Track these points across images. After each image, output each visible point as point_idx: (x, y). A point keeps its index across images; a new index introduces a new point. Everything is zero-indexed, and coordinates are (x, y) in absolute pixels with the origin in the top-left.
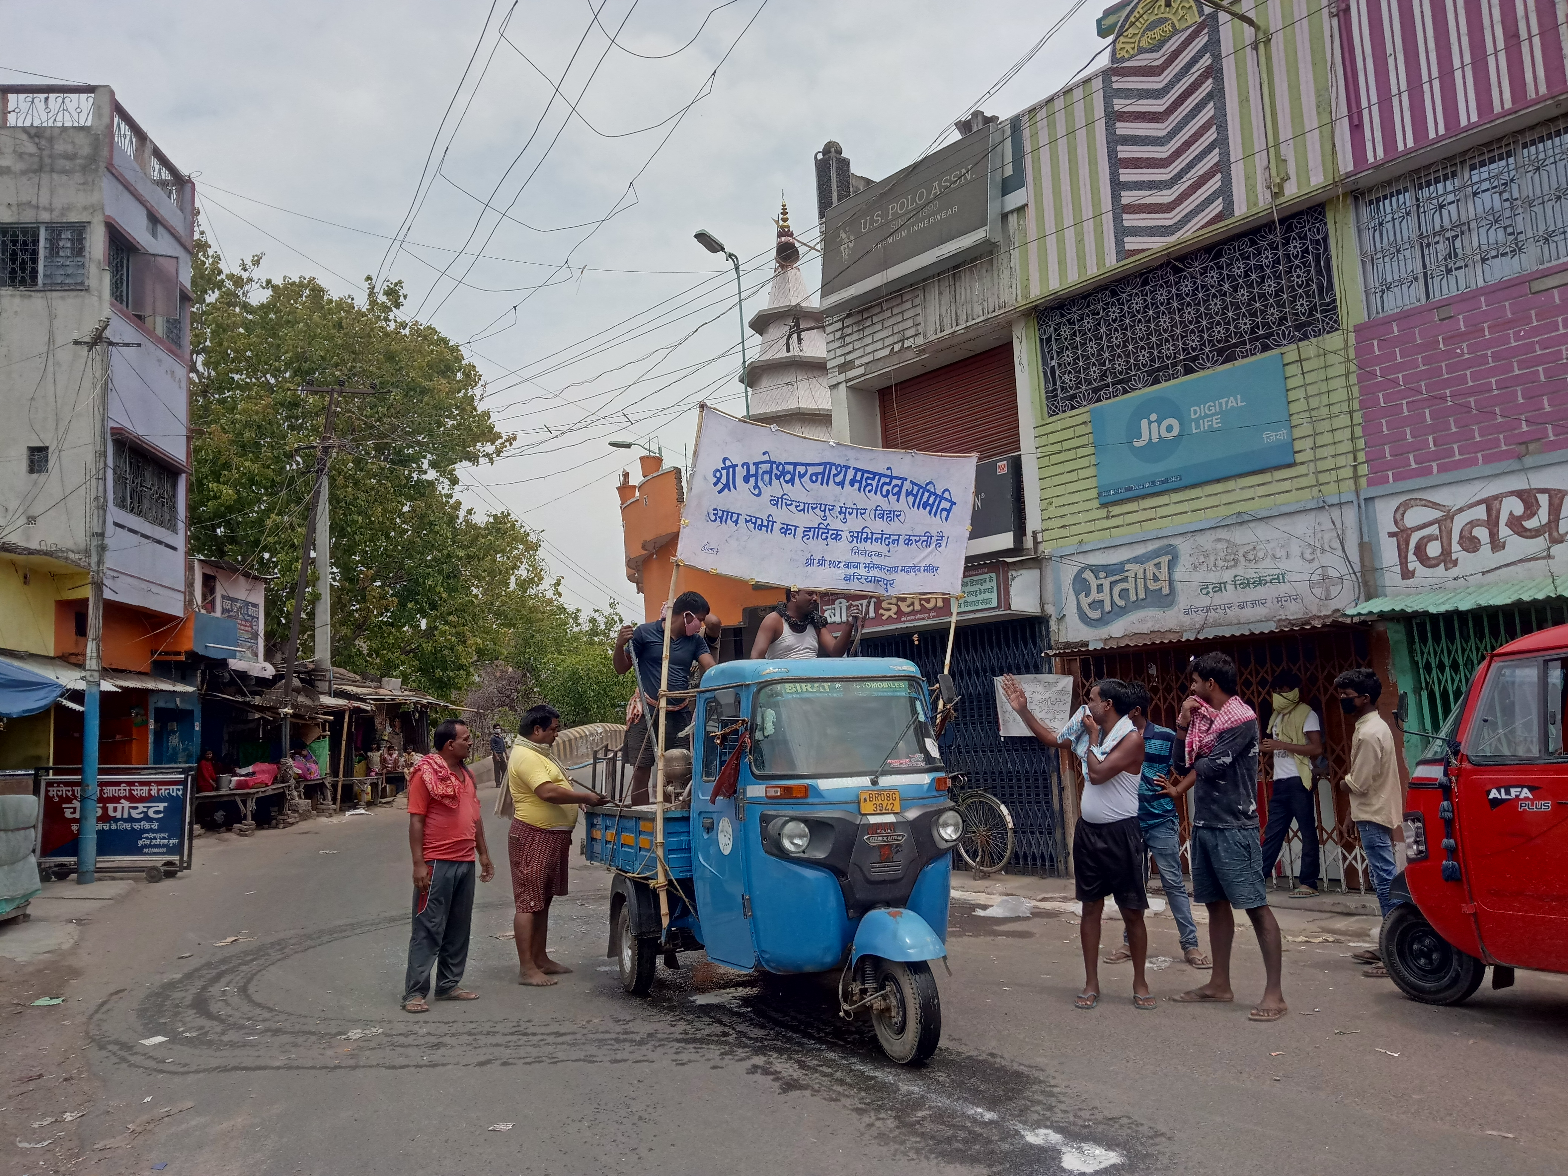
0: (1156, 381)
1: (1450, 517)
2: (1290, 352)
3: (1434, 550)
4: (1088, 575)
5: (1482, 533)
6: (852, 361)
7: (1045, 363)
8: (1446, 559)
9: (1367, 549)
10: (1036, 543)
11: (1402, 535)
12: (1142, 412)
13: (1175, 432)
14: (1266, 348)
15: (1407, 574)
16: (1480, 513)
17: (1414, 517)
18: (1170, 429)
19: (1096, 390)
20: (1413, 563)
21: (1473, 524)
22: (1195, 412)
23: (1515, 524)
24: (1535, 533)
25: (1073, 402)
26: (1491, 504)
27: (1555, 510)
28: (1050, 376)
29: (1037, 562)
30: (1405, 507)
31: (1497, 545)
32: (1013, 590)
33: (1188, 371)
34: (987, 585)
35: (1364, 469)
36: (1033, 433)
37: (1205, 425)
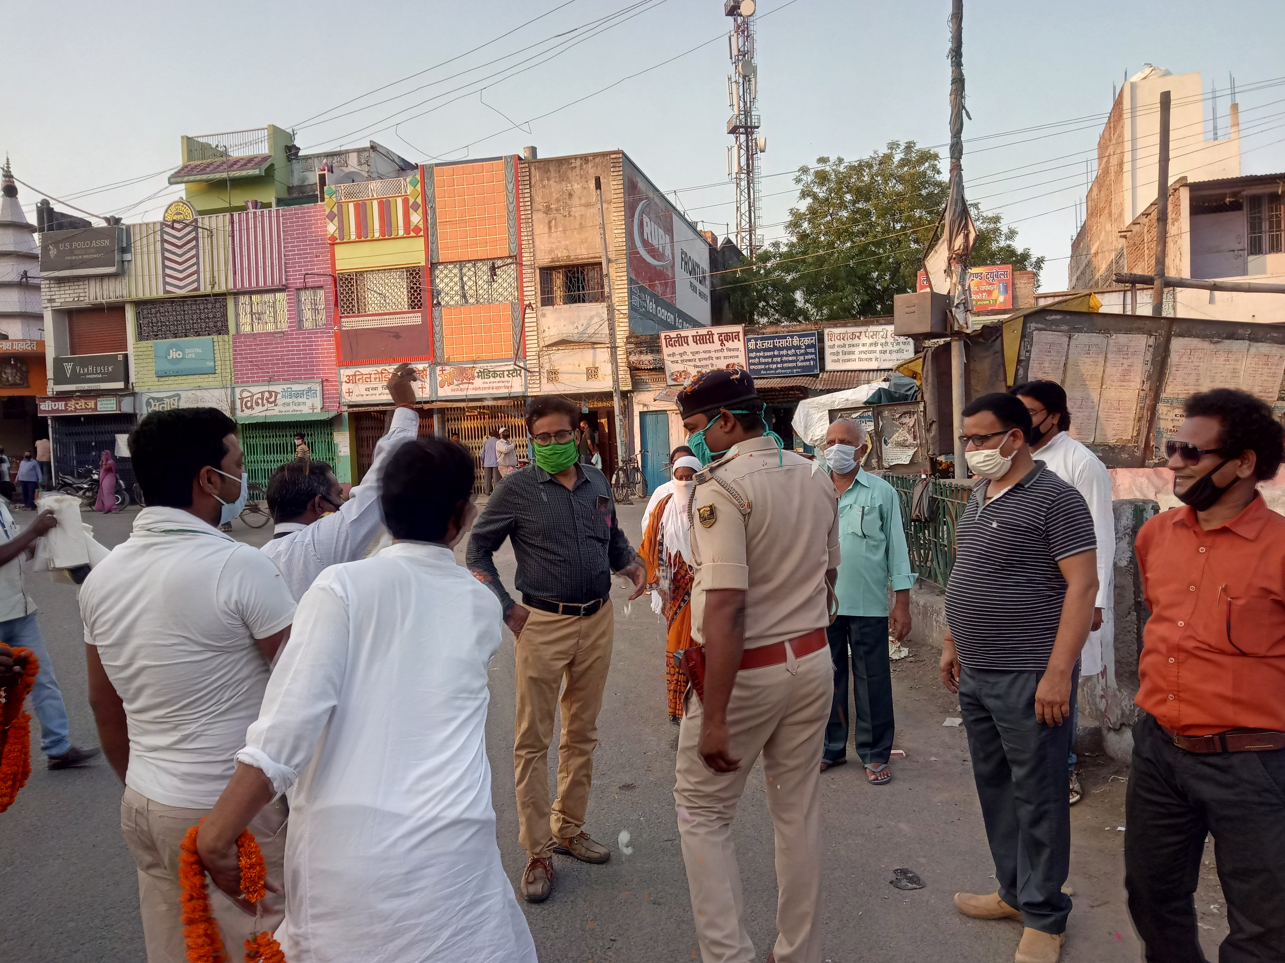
0: (176, 337)
1: (253, 396)
2: (215, 337)
3: (249, 404)
4: (151, 401)
5: (260, 401)
6: (54, 299)
7: (137, 321)
8: (251, 408)
9: (233, 402)
10: (133, 387)
11: (242, 399)
12: (171, 347)
13: (181, 357)
14: (209, 334)
15: (242, 411)
16: (260, 395)
17: (245, 394)
18: (179, 355)
19: (156, 335)
20: (244, 408)
21: (258, 398)
22: (187, 351)
23: (267, 399)
24: (271, 403)
25: (148, 338)
26: (262, 393)
27: (276, 397)
28: (139, 327)
29: (134, 394)
30: (243, 391)
31: (263, 405)
32: (122, 404)
33: (186, 336)
34: (112, 402)
35: (233, 378)
36: (132, 346)
37: (190, 356)
